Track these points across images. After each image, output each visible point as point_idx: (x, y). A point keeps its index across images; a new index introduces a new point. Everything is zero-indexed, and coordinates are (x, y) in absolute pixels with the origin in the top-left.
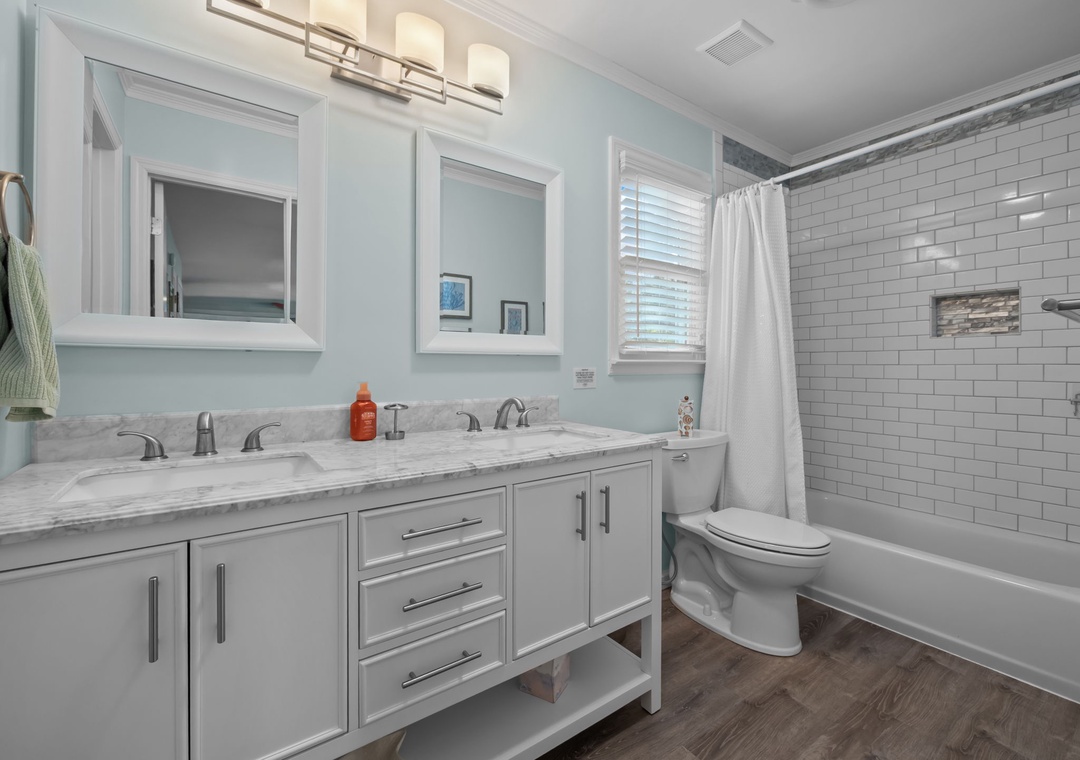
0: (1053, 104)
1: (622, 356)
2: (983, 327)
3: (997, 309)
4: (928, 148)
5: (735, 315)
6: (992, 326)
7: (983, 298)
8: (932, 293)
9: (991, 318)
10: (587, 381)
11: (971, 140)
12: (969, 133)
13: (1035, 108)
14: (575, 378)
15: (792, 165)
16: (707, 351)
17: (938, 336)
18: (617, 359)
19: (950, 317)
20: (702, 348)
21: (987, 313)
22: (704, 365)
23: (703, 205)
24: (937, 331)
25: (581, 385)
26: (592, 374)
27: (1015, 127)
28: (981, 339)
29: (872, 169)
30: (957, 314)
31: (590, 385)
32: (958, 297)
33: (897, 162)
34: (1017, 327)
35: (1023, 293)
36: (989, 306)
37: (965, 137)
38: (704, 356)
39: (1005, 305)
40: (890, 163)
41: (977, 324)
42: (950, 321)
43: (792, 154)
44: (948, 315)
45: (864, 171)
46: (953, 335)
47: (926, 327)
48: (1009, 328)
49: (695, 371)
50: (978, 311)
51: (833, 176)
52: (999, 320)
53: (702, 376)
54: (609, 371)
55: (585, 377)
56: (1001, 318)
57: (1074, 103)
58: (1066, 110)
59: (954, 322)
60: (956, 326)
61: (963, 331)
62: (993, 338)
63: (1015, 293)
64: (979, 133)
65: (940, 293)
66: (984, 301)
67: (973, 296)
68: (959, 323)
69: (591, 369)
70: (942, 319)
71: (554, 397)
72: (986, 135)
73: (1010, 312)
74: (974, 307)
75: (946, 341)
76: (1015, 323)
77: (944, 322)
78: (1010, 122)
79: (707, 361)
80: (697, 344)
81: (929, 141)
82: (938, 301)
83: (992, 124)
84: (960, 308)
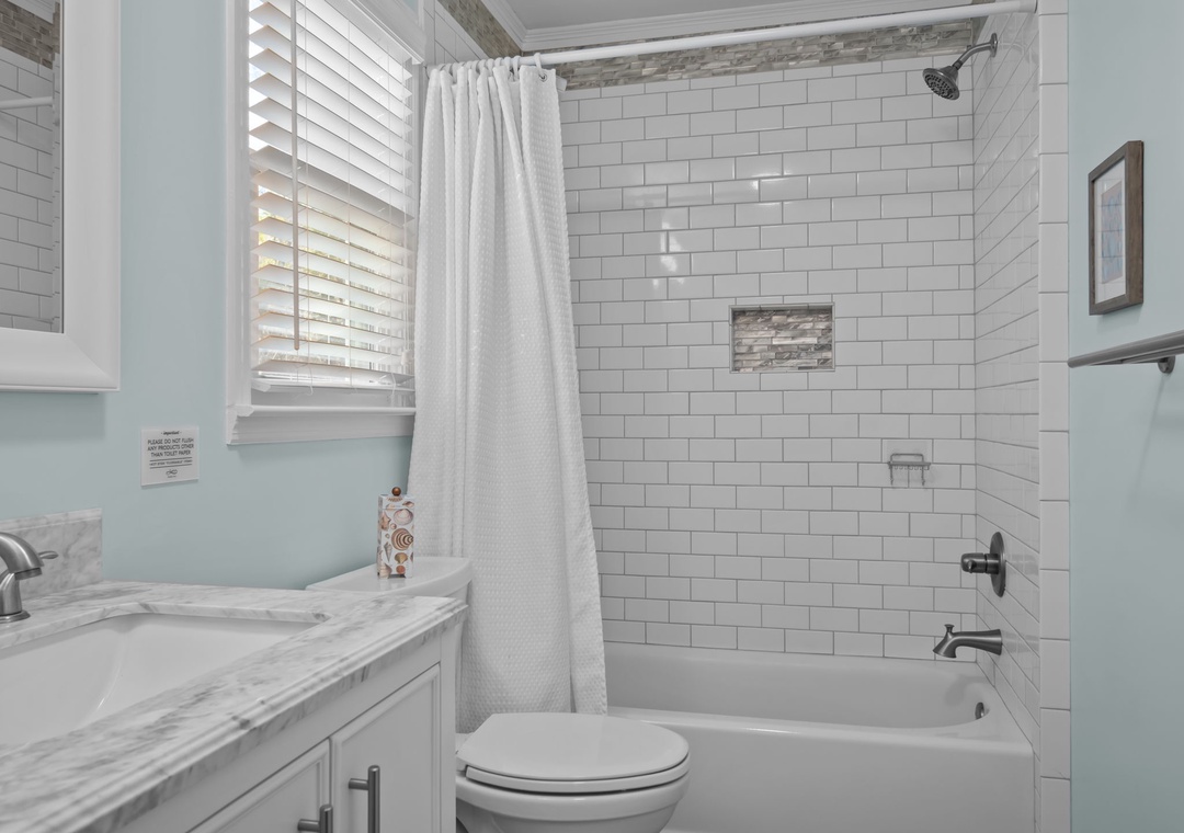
0: (866, 51)
1: (258, 397)
2: (788, 359)
3: (803, 333)
4: (726, 73)
5: (475, 315)
6: (799, 357)
7: (789, 316)
8: (732, 302)
9: (798, 345)
10: (177, 463)
11: (776, 75)
12: (776, 65)
13: (848, 51)
14: (146, 457)
15: (524, 48)
16: (419, 387)
17: (736, 369)
18: (247, 407)
19: (750, 342)
20: (405, 380)
21: (793, 338)
22: (410, 420)
23: (408, 75)
24: (735, 361)
25: (160, 475)
26: (189, 443)
27: (826, 70)
28: (785, 377)
29: (651, 86)
30: (759, 336)
31: (184, 473)
32: (760, 312)
33: (684, 84)
34: (826, 360)
35: (836, 312)
36: (795, 327)
37: (771, 69)
38: (410, 400)
39: (813, 329)
40: (676, 83)
41: (782, 354)
42: (751, 347)
43: (528, 27)
44: (748, 338)
45: (637, 87)
46: (754, 368)
47: (724, 356)
48: (819, 360)
49: (394, 430)
50: (783, 334)
51: (591, 85)
52: (806, 349)
53: (406, 440)
54: (229, 436)
55: (171, 451)
56: (809, 345)
57: (887, 56)
58: (879, 63)
59: (755, 349)
60: (758, 356)
61: (766, 364)
62: (803, 375)
63: (827, 311)
64: (787, 67)
65: (743, 303)
66: (790, 320)
67: (778, 311)
68: (761, 352)
69: (186, 430)
70: (739, 344)
71: (90, 515)
72: (795, 73)
73: (819, 338)
74: (779, 328)
75: (747, 377)
76: (828, 354)
77: (744, 350)
78: (823, 62)
79: (419, 409)
80: (393, 371)
81: (728, 64)
82: (737, 314)
83: (802, 59)
84: (762, 330)
